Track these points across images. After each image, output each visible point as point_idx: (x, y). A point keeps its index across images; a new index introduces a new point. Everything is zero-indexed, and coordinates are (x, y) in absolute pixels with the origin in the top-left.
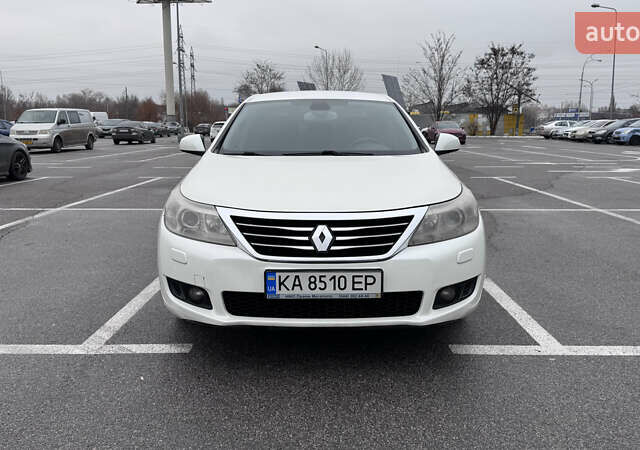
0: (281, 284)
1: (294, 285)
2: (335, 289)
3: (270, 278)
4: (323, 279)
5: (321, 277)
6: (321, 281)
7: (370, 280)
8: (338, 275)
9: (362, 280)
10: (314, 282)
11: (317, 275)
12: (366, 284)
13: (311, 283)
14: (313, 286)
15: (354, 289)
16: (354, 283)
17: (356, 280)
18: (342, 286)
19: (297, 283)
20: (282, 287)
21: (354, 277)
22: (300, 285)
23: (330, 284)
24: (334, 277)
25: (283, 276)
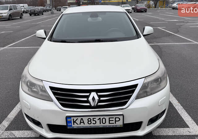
0: (74, 122)
1: (81, 122)
2: (100, 123)
3: (69, 120)
4: (94, 119)
5: (93, 119)
6: (93, 120)
7: (117, 119)
8: (102, 118)
9: (114, 119)
10: (90, 121)
11: (92, 118)
12: (116, 121)
13: (89, 121)
14: (90, 122)
15: (109, 123)
16: (109, 121)
17: (111, 119)
18: (104, 122)
19: (82, 121)
20: (75, 123)
21: (109, 118)
22: (83, 122)
23: (98, 122)
24: (100, 119)
25: (75, 118)
